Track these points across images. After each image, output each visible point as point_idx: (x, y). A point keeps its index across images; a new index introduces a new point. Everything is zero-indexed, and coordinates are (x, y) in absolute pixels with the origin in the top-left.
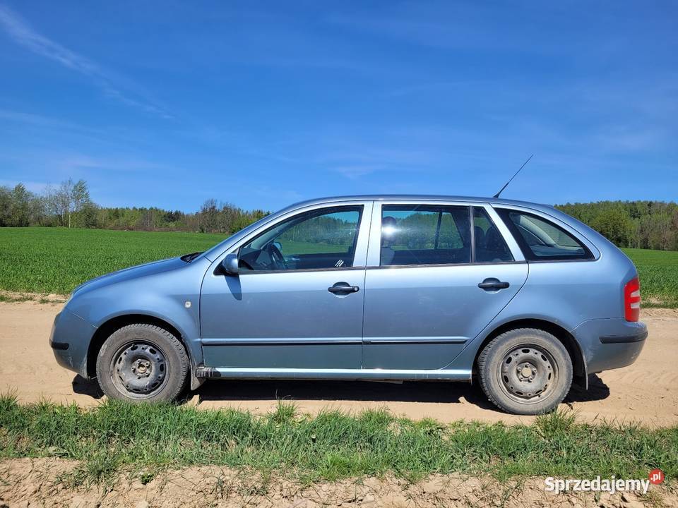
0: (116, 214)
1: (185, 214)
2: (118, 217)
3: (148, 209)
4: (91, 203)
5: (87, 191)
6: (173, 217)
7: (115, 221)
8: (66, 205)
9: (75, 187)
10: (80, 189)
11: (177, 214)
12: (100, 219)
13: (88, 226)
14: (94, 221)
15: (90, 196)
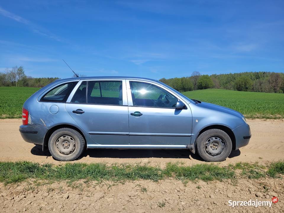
0: (39, 80)
2: (40, 81)
3: (54, 78)
4: (25, 76)
5: (23, 71)
8: (14, 77)
9: (18, 69)
10: (21, 71)
12: (30, 83)
13: (24, 86)
14: (27, 83)
15: (25, 73)
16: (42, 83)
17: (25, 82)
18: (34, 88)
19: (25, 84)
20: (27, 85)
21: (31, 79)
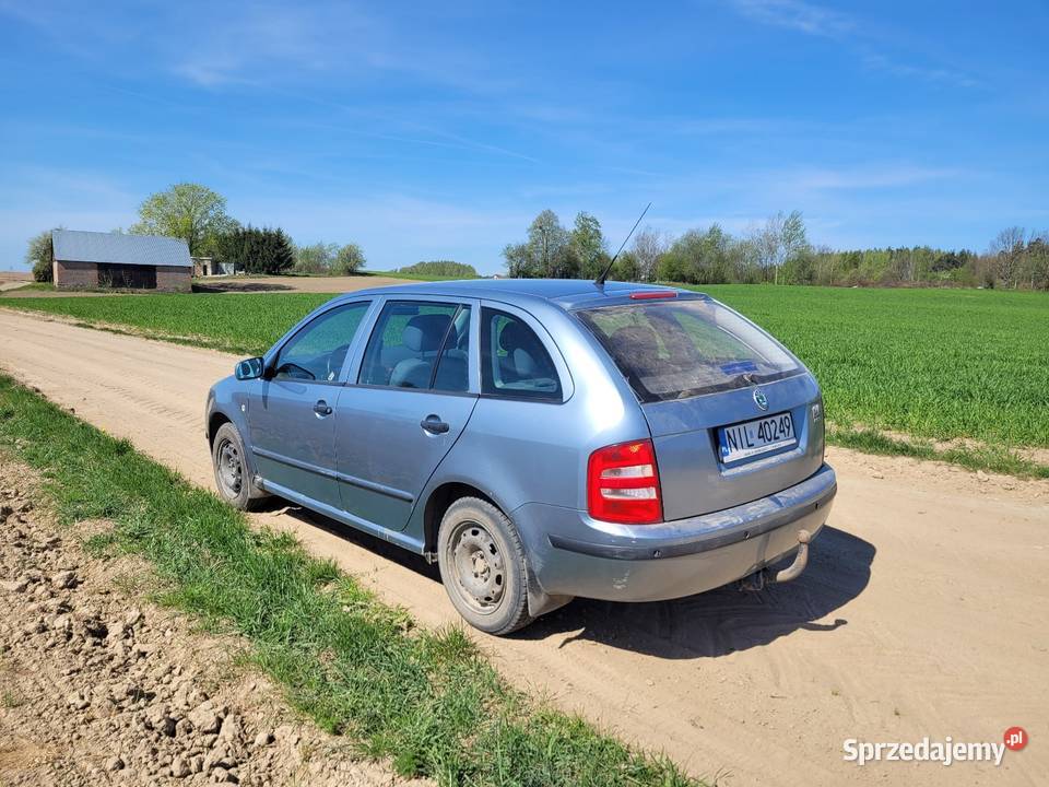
0: (854, 259)
1: (979, 255)
2: (856, 264)
3: (911, 249)
4: (808, 247)
5: (802, 228)
6: (952, 261)
7: (852, 271)
8: (772, 250)
9: (787, 223)
10: (794, 228)
11: (964, 256)
12: (821, 270)
13: (800, 282)
14: (811, 272)
15: (807, 236)
16: (863, 268)
17: (804, 267)
18: (832, 289)
19: (805, 274)
20: (811, 278)
21: (825, 255)
